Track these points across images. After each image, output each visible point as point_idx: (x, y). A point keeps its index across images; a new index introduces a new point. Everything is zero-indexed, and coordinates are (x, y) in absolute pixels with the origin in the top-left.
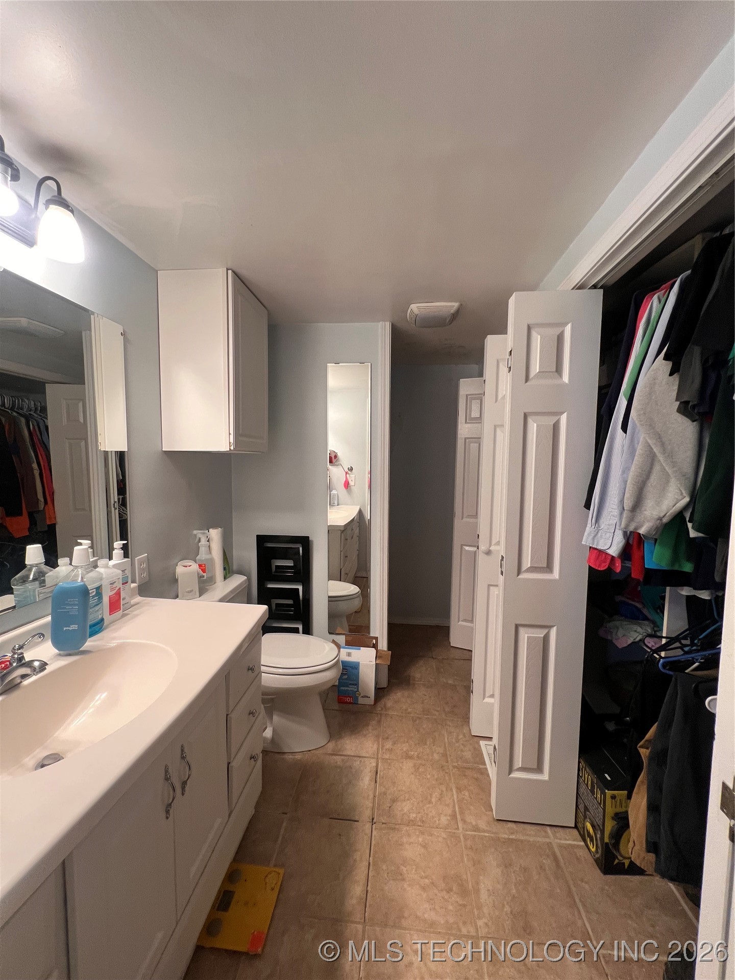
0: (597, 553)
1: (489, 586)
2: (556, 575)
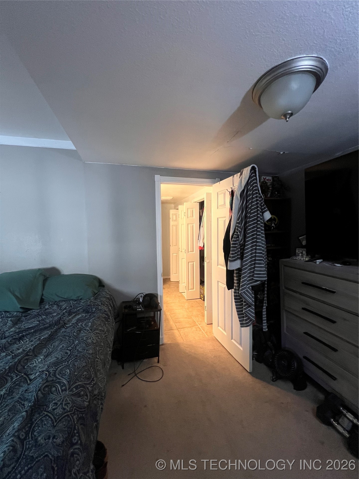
0: (200, 247)
1: (182, 259)
2: (194, 252)
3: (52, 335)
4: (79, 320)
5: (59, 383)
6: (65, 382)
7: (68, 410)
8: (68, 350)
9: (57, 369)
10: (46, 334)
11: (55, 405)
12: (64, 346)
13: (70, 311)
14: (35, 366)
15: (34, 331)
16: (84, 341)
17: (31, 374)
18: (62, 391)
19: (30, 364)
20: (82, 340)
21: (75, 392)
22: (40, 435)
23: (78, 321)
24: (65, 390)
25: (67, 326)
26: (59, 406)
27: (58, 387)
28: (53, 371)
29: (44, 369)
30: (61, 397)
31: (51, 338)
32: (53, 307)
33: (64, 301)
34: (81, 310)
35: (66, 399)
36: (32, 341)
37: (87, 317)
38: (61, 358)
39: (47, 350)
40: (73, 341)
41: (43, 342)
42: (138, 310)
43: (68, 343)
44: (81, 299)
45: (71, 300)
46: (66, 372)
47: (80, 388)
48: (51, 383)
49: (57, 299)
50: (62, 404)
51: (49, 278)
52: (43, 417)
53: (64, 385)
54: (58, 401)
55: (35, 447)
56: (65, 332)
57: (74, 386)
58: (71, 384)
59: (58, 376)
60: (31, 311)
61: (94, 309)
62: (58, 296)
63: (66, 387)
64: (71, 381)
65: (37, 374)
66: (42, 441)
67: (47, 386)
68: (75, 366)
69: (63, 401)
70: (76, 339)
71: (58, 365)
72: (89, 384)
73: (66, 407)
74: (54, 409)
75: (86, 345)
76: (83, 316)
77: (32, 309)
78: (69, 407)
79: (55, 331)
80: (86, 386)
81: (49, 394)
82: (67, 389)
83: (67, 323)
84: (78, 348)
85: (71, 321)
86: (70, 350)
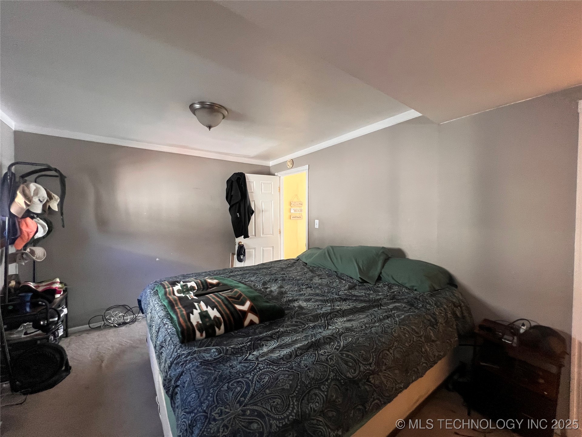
3: (364, 308)
4: (396, 308)
5: (338, 342)
6: (342, 344)
7: (330, 364)
8: (365, 325)
9: (346, 333)
10: (360, 305)
11: (325, 353)
12: (365, 321)
13: (394, 297)
14: (336, 323)
15: (355, 299)
16: (383, 327)
17: (331, 326)
18: (335, 348)
19: (336, 320)
20: (383, 325)
21: (344, 357)
22: (304, 361)
23: (394, 308)
24: (338, 350)
25: (382, 308)
26: (325, 355)
27: (335, 344)
28: (342, 332)
29: (339, 327)
30: (331, 351)
31: (362, 310)
32: (384, 287)
33: (398, 286)
34: (405, 300)
35: (333, 356)
36: (349, 305)
37: (405, 309)
38: (355, 328)
39: (352, 317)
40: (375, 321)
41: (354, 310)
42: (503, 340)
43: (369, 320)
44: (416, 290)
45: (405, 287)
46: (348, 339)
47: (350, 358)
48: (334, 339)
49: (393, 282)
50: (328, 356)
51: (391, 258)
52: (314, 353)
53: (340, 346)
54: (328, 352)
55: (298, 364)
56: (376, 311)
57: (346, 353)
58: (344, 349)
59: (341, 338)
60: (367, 284)
61: (421, 305)
62: (393, 278)
63: (339, 349)
64: (346, 348)
65: (333, 328)
66: (302, 365)
67: (330, 338)
68: (358, 340)
69: (330, 355)
70: (379, 322)
71: (348, 331)
72: (363, 364)
73: (329, 360)
74: (322, 355)
75: (383, 331)
76: (402, 306)
77: (368, 283)
78: (332, 363)
79: (368, 306)
80: (359, 363)
81: (328, 344)
82: (340, 350)
83: (383, 305)
84: (373, 329)
85: (389, 305)
86: (366, 327)
